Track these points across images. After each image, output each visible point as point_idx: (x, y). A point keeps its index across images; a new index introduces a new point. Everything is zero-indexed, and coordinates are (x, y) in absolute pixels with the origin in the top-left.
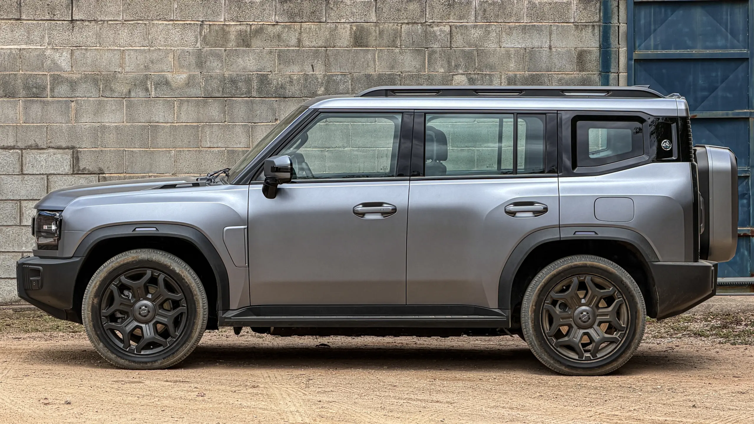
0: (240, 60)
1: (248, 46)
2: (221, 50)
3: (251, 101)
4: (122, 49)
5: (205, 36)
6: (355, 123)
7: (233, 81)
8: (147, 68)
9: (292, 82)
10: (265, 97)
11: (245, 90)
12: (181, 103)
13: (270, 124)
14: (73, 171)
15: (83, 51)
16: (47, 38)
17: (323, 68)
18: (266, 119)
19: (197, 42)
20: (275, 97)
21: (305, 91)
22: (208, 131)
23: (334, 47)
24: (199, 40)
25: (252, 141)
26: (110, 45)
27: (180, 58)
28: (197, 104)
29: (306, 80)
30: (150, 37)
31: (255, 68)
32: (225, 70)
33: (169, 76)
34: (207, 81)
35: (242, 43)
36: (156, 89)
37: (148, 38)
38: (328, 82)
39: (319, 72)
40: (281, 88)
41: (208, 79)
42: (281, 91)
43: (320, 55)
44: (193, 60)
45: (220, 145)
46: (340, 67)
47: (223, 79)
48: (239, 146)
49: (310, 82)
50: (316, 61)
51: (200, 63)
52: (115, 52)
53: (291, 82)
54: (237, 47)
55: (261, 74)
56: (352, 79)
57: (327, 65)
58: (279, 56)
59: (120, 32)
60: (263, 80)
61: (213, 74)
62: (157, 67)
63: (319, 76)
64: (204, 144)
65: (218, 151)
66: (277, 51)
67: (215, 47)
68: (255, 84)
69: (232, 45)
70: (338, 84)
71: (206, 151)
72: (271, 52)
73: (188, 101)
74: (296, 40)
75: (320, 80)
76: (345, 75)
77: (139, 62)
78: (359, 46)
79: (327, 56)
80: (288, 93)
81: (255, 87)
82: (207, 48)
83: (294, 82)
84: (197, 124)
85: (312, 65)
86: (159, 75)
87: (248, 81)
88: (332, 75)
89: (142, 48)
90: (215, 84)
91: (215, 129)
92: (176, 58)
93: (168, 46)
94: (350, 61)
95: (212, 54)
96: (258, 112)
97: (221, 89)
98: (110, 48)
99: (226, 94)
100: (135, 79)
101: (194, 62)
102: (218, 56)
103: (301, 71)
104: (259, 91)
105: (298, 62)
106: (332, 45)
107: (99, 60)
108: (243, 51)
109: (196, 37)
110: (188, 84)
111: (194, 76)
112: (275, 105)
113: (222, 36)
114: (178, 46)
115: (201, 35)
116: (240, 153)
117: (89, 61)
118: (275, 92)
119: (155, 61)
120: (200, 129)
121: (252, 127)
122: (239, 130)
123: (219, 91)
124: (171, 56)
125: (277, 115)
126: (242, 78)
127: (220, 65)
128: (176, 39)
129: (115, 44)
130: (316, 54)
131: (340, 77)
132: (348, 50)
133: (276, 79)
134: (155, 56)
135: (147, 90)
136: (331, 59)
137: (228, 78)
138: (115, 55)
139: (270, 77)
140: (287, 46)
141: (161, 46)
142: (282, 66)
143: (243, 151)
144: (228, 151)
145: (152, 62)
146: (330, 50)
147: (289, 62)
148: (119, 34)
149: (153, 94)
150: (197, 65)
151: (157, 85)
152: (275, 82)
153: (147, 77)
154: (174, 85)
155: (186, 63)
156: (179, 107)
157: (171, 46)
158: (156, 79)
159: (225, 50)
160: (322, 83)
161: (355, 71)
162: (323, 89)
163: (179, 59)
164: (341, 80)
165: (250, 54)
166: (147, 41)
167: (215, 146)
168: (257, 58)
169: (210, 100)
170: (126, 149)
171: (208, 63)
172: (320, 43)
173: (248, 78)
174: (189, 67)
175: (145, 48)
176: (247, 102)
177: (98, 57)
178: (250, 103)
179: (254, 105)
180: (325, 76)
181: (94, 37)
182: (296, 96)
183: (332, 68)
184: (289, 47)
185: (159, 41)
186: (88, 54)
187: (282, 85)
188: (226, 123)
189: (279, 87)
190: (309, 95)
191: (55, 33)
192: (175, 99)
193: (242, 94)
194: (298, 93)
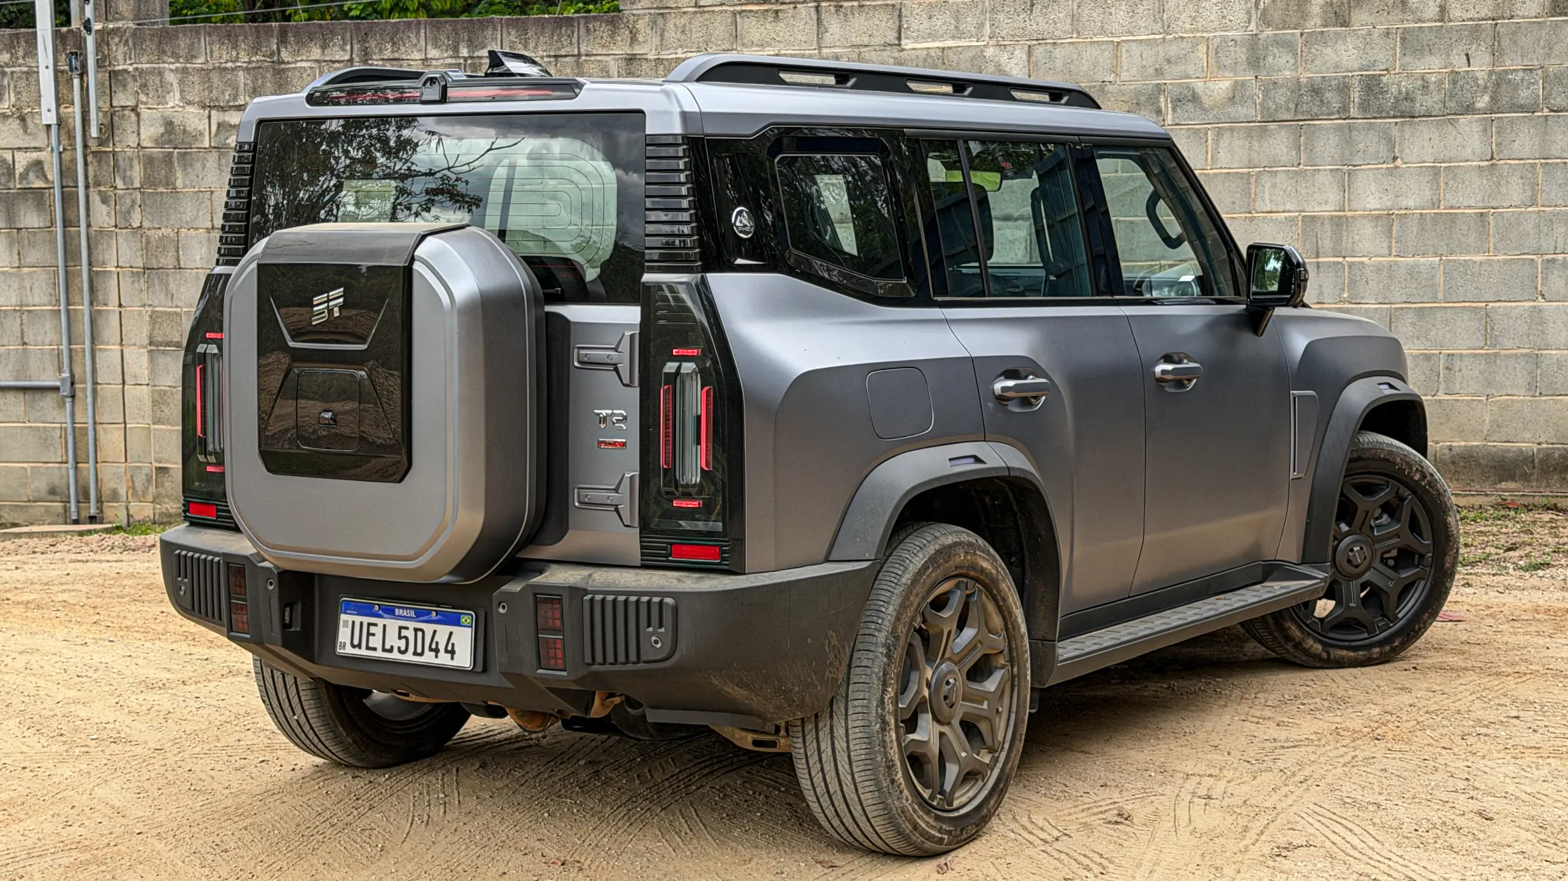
0: (1328, 51)
1: (1345, 24)
2: (1293, 34)
3: (1349, 125)
4: (1116, 40)
5: (1265, 9)
6: (1549, 161)
7: (1316, 91)
8: (1159, 72)
9: (1427, 87)
10: (1374, 118)
11: (1337, 106)
12: (1219, 133)
13: (1384, 166)
14: (1031, 258)
15: (1049, 47)
16: (988, 26)
17: (1488, 58)
18: (1377, 158)
19: (1249, 22)
20: (1394, 117)
21: (1452, 104)
22: (1266, 181)
23: (1512, 17)
24: (1254, 17)
25: (1349, 199)
26: (1095, 35)
27: (1217, 51)
28: (1249, 134)
29: (1455, 82)
30: (1165, 16)
31: (1356, 65)
32: (1300, 70)
33: (1199, 85)
34: (1266, 92)
35: (1334, 20)
36: (1174, 110)
37: (1162, 20)
38: (1498, 84)
39: (1481, 66)
40: (1406, 99)
41: (1270, 87)
42: (1405, 106)
43: (1484, 36)
44: (1241, 54)
45: (1288, 207)
46: (1522, 56)
47: (1296, 86)
48: (1323, 207)
49: (1462, 87)
50: (1475, 46)
51: (1255, 61)
52: (1103, 47)
53: (1425, 87)
54: (1325, 26)
55: (1368, 75)
56: (1546, 78)
57: (1496, 52)
58: (1403, 39)
59: (1113, 10)
60: (1372, 86)
61: (1278, 77)
62: (1177, 69)
63: (1479, 75)
64: (1259, 205)
65: (1286, 218)
66: (1399, 31)
67: (1283, 28)
68: (1356, 95)
69: (1314, 24)
70: (1516, 87)
71: (1264, 218)
72: (1387, 34)
73: (1232, 129)
74: (1437, 9)
75: (1481, 82)
76: (1530, 70)
77: (1144, 63)
78: (1560, 15)
79: (1496, 36)
80: (1418, 108)
81: (1356, 100)
82: (1269, 32)
83: (1432, 87)
84: (1247, 170)
85: (1467, 55)
86: (1180, 84)
87: (1344, 88)
88: (1506, 72)
89: (1152, 37)
90: (1281, 96)
91: (1281, 177)
92: (1212, 53)
93: (1198, 31)
94: (1542, 43)
95: (1278, 42)
96: (1361, 146)
97: (1292, 106)
98: (1095, 39)
99: (1303, 113)
100: (1138, 93)
101: (1244, 57)
102: (1288, 46)
103: (1446, 67)
104: (1364, 107)
105: (1440, 50)
106: (1507, 14)
107: (1076, 63)
108: (1335, 33)
109: (1249, 13)
110: (1232, 99)
111: (1243, 84)
112: (1395, 132)
113: (1296, 8)
114: (1215, 30)
115: (1257, 7)
116: (1326, 222)
117: (1059, 64)
118: (1394, 108)
119: (1173, 60)
120: (1253, 180)
121: (1349, 174)
122: (1324, 179)
123: (1288, 109)
124: (1202, 48)
125: (1396, 150)
126: (1333, 83)
127: (1292, 61)
128: (1213, 18)
129: (1103, 31)
130: (1475, 32)
131: (1521, 74)
132: (1538, 23)
133: (1395, 83)
134: (1174, 50)
135: (1159, 112)
136: (1505, 42)
137: (1305, 86)
138: (1103, 51)
139: (1385, 79)
140: (1420, 20)
141: (1186, 32)
142: (1407, 59)
143: (1332, 217)
144: (1304, 217)
145: (1169, 61)
146: (1503, 25)
147: (1422, 51)
148: (1111, 14)
149: (1169, 119)
150: (1249, 63)
151: (1177, 102)
152: (1394, 90)
153: (1159, 89)
154: (1207, 102)
155: (1229, 62)
156: (1217, 141)
157: (1203, 32)
158: (1176, 91)
159: (1302, 34)
160: (1486, 87)
161: (1552, 61)
162: (1486, 98)
163: (1217, 53)
164: (1522, 80)
165: (1349, 39)
166: (1160, 25)
167: (1281, 208)
168: (1361, 45)
169: (1272, 126)
170: (1121, 219)
171: (1270, 59)
172: (1485, 12)
173: (1344, 83)
174: (1234, 67)
175: (1157, 37)
176: (1340, 128)
177: (1075, 56)
178: (1347, 130)
179: (1355, 133)
180: (1491, 73)
181: (1069, 20)
182: (1434, 113)
183: (1505, 57)
184: (1423, 22)
185: (1181, 23)
186: (1058, 51)
187: (1407, 94)
188: (1301, 167)
189: (1401, 97)
190: (1459, 110)
191: (1001, 17)
192: (1209, 126)
193: (1333, 114)
194: (1437, 107)
